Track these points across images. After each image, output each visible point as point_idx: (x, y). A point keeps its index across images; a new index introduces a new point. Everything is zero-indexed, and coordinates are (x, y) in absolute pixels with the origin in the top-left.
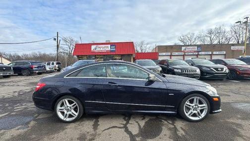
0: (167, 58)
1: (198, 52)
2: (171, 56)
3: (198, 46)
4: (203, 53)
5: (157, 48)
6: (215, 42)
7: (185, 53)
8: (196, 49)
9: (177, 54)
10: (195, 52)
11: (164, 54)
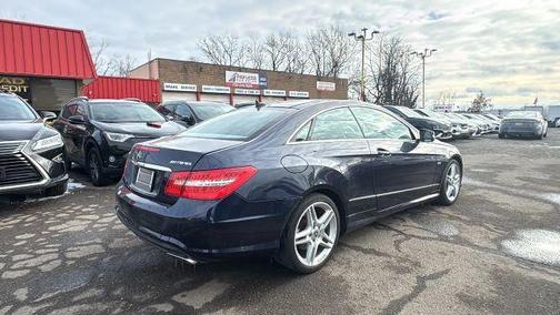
0: (190, 100)
1: (261, 88)
2: (198, 94)
3: (262, 73)
4: (271, 92)
5: (155, 65)
6: (281, 68)
7: (233, 87)
8: (256, 79)
9: (213, 89)
10: (254, 87)
11: (179, 87)
